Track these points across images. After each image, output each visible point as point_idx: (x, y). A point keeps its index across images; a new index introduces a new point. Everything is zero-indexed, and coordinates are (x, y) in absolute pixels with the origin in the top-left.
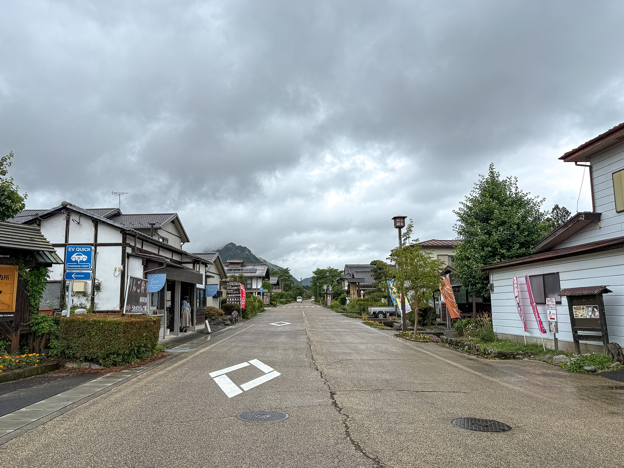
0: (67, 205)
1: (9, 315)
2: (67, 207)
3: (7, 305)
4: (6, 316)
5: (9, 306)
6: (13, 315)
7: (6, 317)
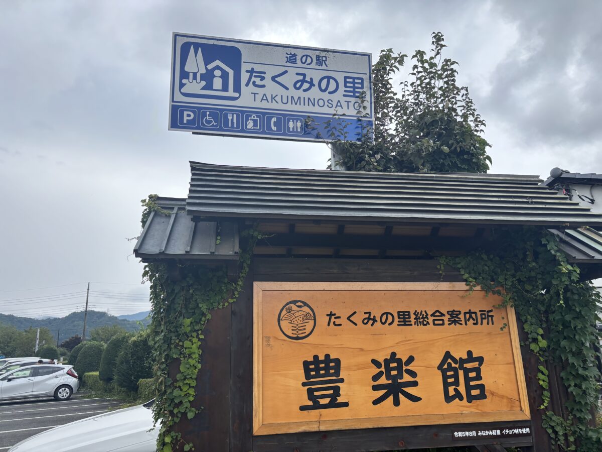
0: (561, 174)
1: (517, 431)
2: (562, 176)
3: (505, 400)
4: (511, 432)
5: (510, 400)
6: (528, 430)
7: (508, 435)
